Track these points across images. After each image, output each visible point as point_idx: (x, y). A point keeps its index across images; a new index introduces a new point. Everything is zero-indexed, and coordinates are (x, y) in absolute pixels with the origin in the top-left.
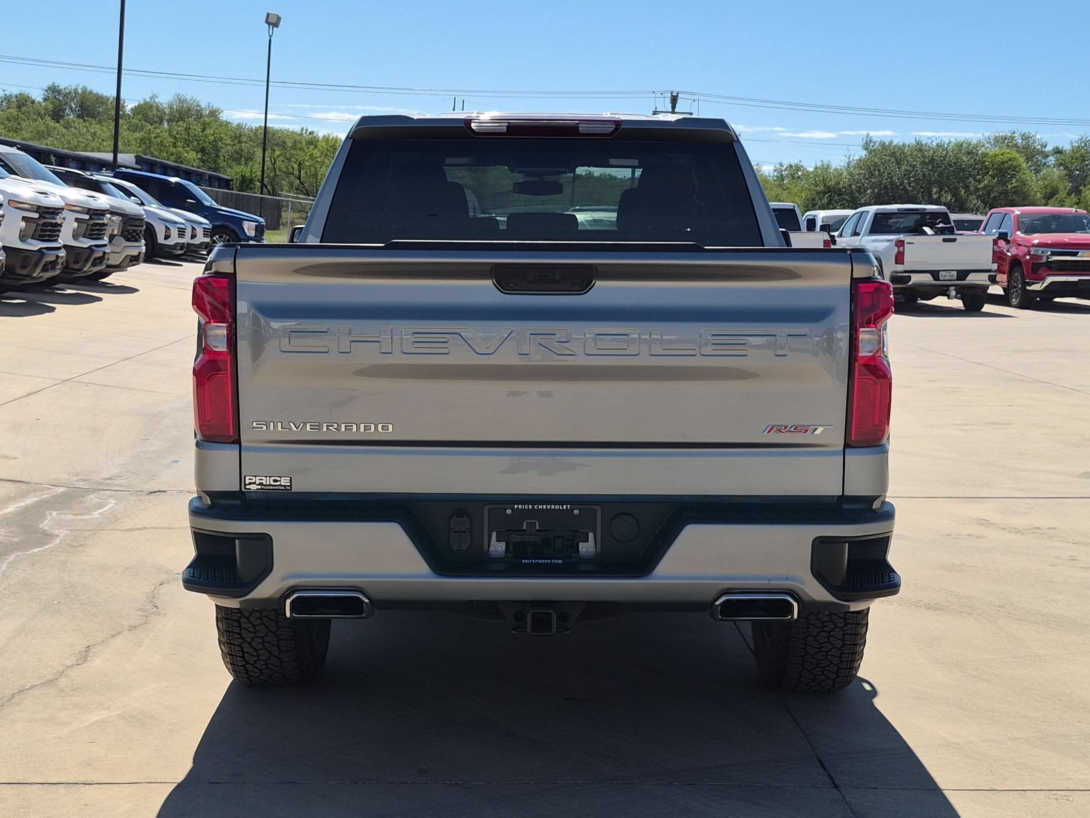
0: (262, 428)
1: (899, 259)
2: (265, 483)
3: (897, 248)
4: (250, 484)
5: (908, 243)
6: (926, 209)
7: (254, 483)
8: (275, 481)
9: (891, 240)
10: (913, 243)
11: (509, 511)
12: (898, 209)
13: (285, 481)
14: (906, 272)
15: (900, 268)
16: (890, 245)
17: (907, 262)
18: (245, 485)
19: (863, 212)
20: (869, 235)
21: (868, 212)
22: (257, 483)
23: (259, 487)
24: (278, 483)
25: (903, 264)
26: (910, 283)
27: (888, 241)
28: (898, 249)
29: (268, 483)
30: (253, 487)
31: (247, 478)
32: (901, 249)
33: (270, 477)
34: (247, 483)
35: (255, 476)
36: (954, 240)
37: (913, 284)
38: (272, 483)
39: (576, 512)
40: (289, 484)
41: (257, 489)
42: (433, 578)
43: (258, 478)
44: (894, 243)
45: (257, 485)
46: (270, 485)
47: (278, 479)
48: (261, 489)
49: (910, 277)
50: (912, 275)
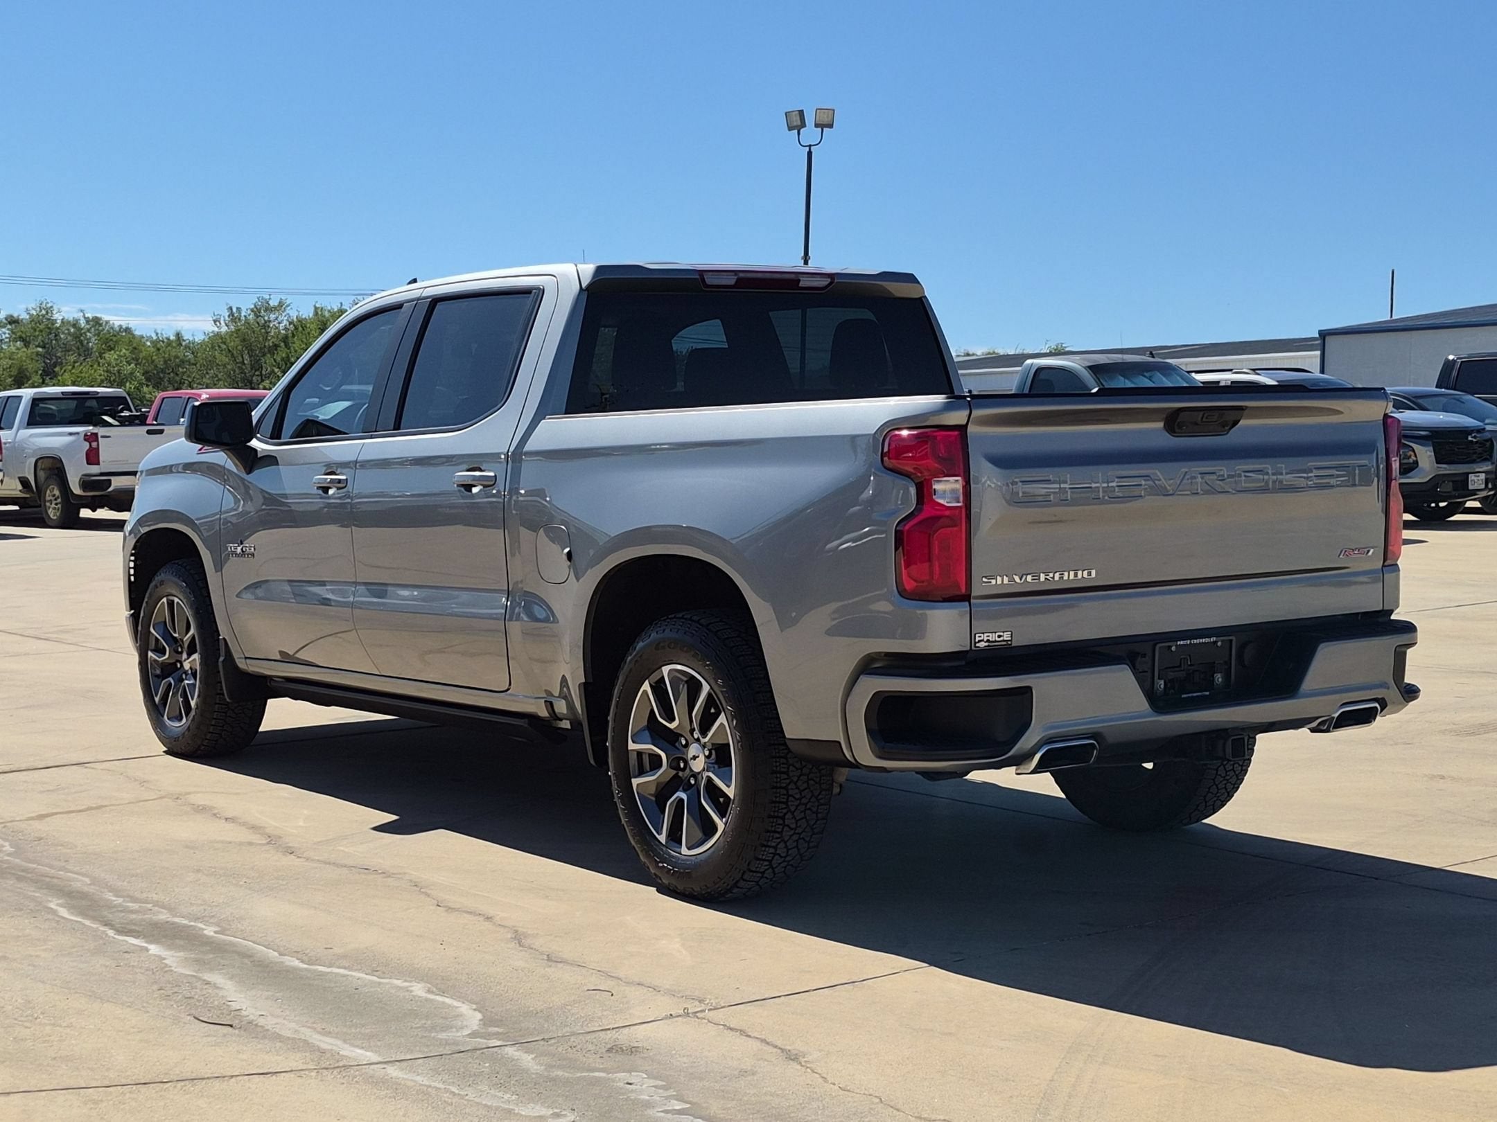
0: (990, 582)
1: (93, 457)
2: (991, 640)
3: (88, 444)
4: (979, 641)
5: (102, 437)
6: (98, 393)
7: (982, 640)
8: (999, 636)
9: (78, 433)
10: (109, 437)
11: (1173, 648)
12: (63, 393)
13: (1006, 636)
14: (102, 474)
15: (94, 469)
16: (75, 441)
17: (103, 462)
18: (975, 643)
19: (9, 397)
20: (26, 428)
21: (20, 397)
22: (985, 640)
23: (987, 644)
24: (1001, 639)
25: (98, 463)
26: (110, 489)
27: (71, 434)
28: (90, 445)
29: (994, 640)
30: (982, 645)
31: (977, 635)
32: (94, 444)
33: (995, 633)
34: (977, 641)
35: (983, 633)
36: (161, 432)
37: (113, 491)
38: (997, 639)
39: (1219, 644)
40: (1010, 639)
41: (985, 646)
42: (1156, 716)
43: (986, 635)
44: (82, 436)
45: (985, 642)
46: (996, 641)
47: (1001, 634)
48: (988, 646)
49: (110, 480)
50: (112, 478)
